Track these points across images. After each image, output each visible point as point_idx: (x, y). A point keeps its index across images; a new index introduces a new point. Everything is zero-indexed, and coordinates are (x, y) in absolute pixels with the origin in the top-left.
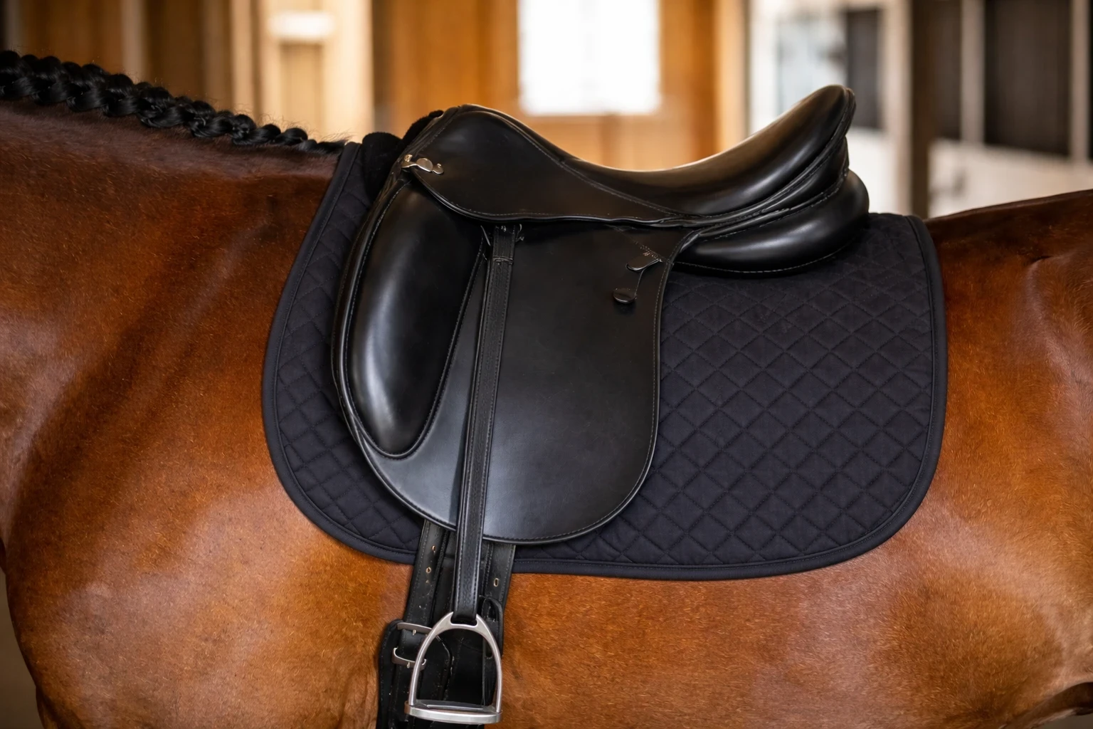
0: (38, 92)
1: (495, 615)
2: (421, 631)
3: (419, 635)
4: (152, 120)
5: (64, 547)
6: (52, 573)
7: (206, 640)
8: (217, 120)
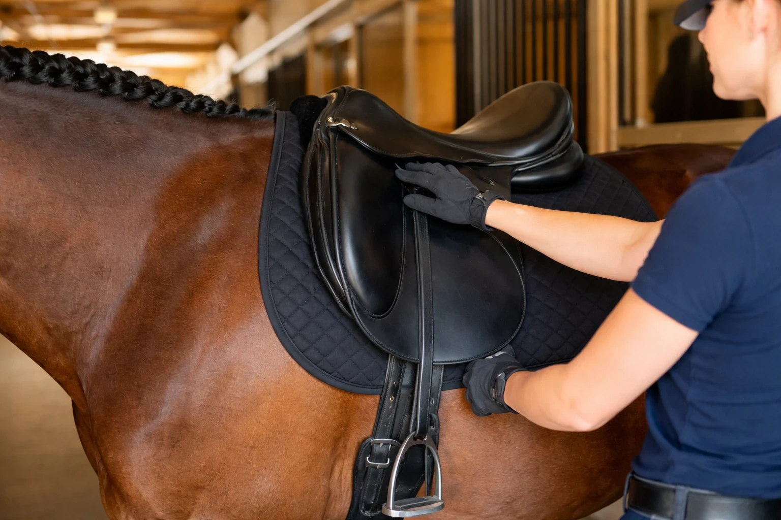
0: (78, 82)
1: (433, 423)
2: (386, 443)
3: (385, 446)
4: (156, 101)
5: (142, 392)
6: (135, 410)
7: (246, 447)
8: (195, 100)
